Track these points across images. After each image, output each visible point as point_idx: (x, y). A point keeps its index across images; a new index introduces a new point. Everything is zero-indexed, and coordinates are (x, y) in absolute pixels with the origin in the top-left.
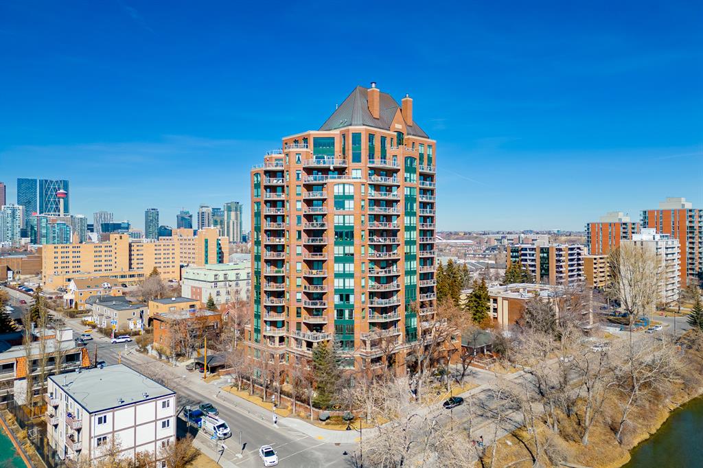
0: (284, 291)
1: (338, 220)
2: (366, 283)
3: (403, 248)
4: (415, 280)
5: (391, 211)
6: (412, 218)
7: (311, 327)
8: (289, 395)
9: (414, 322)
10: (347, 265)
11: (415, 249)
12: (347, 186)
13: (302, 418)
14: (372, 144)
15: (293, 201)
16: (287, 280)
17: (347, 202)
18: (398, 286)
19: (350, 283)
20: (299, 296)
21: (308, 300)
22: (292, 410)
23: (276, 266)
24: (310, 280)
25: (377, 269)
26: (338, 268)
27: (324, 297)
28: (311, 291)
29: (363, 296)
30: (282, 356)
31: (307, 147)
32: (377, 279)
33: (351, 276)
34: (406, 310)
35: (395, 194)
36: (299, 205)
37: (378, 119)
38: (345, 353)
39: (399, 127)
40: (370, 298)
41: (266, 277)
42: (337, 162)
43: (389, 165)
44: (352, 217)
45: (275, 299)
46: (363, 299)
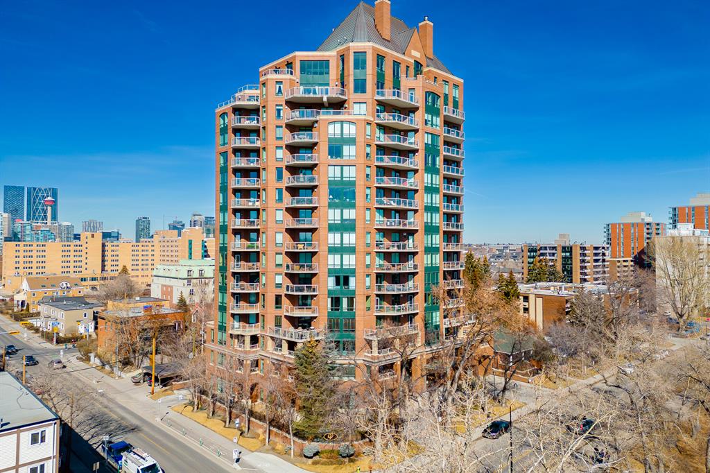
0: (258, 273)
1: (333, 173)
2: (372, 260)
3: (423, 216)
4: (438, 261)
5: (406, 164)
6: (434, 176)
7: (296, 322)
8: (261, 418)
9: (437, 317)
10: (346, 236)
11: (437, 219)
12: (346, 126)
13: (279, 454)
14: (381, 70)
15: (270, 148)
16: (263, 258)
17: (346, 149)
18: (415, 267)
19: (350, 261)
20: (279, 279)
21: (291, 285)
22: (265, 439)
23: (248, 239)
24: (294, 256)
25: (386, 242)
26: (334, 239)
27: (314, 280)
28: (295, 272)
29: (368, 279)
30: (256, 363)
31: (292, 73)
32: (387, 256)
33: (351, 250)
34: (426, 302)
35: (411, 141)
36: (280, 154)
37: (388, 41)
38: (342, 360)
39: (417, 54)
40: (377, 283)
41: (234, 253)
42: (333, 92)
43: (405, 99)
44: (353, 169)
45: (245, 284)
46: (368, 283)
